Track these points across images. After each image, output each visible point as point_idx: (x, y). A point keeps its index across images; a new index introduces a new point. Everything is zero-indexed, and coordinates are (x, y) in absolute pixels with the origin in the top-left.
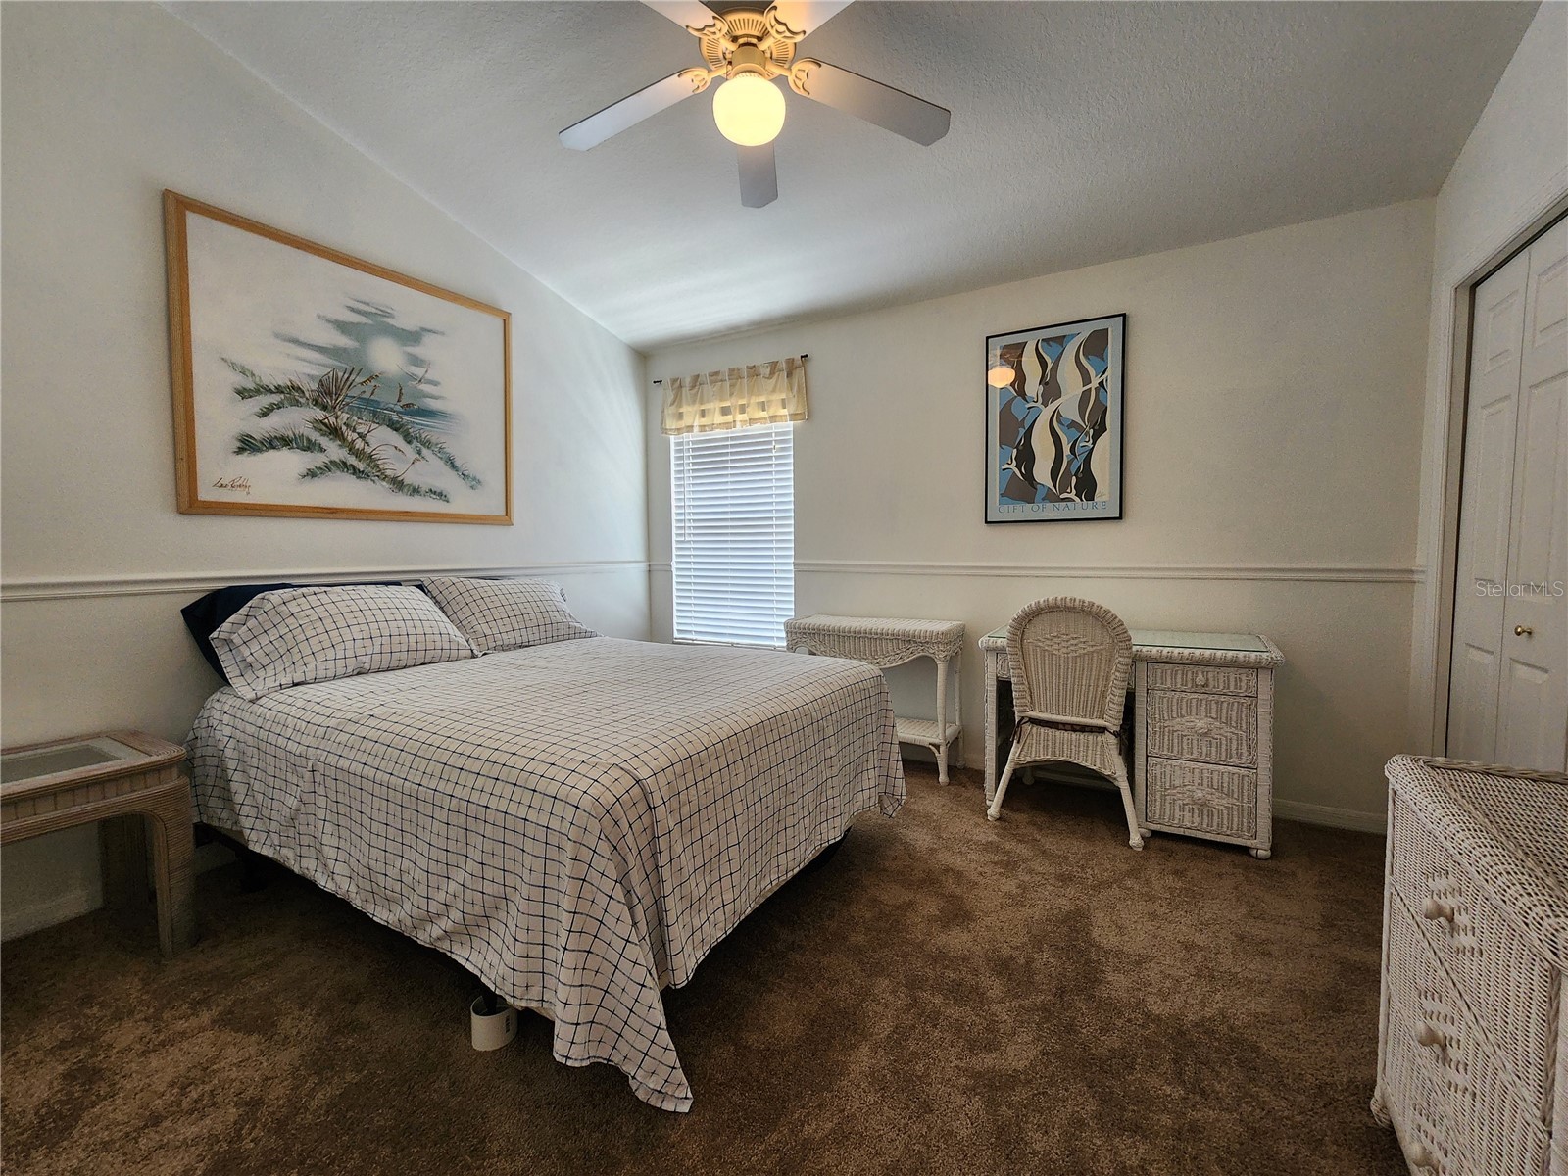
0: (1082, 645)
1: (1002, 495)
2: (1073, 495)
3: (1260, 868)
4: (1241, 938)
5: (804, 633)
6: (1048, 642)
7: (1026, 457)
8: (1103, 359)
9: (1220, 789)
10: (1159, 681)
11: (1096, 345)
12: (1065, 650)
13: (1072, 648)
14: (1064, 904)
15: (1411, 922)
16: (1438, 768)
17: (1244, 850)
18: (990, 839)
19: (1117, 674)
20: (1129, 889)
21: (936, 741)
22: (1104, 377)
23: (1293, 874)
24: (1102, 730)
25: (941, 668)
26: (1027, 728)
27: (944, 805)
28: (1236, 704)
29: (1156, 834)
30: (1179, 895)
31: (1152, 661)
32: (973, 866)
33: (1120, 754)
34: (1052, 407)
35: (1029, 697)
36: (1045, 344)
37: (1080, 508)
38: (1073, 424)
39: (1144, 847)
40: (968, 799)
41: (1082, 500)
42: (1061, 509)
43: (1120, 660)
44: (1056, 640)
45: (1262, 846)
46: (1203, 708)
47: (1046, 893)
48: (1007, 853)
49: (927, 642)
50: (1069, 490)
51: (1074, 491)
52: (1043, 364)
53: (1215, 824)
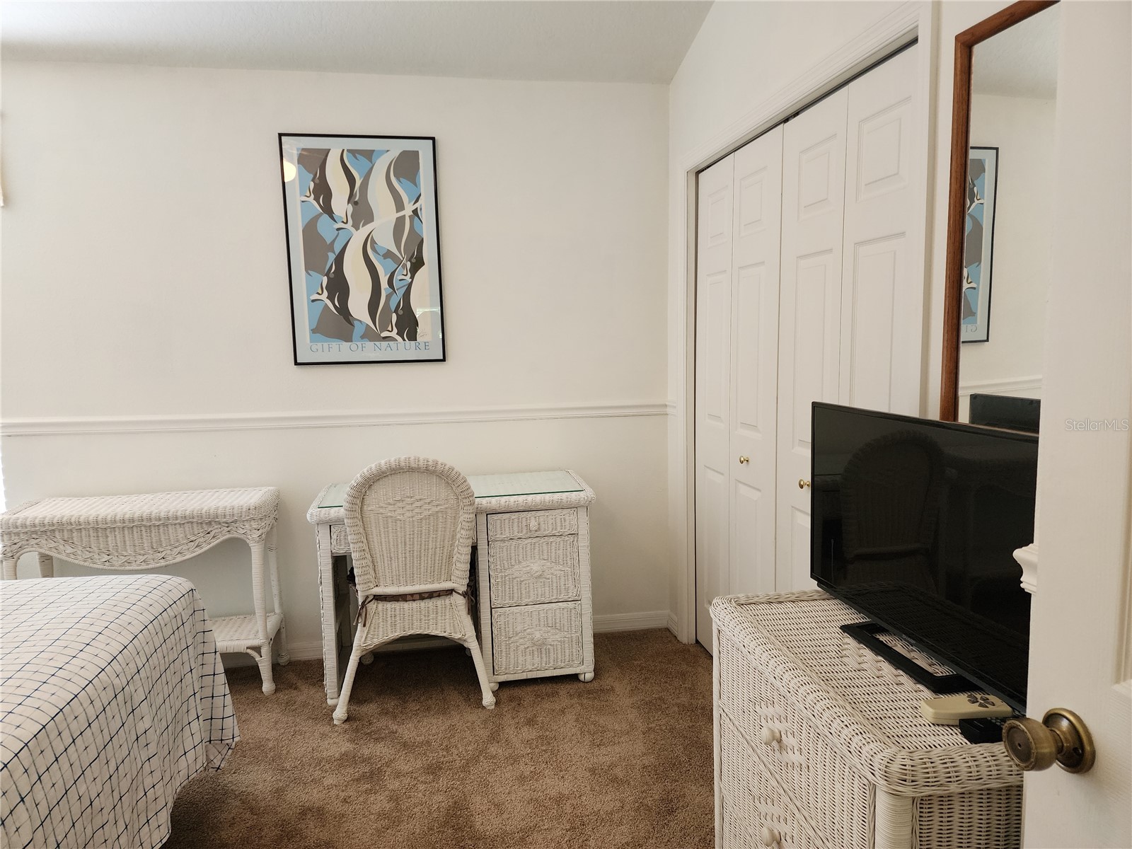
0: (426, 507)
1: (314, 331)
2: (394, 334)
3: (589, 692)
4: (593, 771)
5: (35, 532)
6: (391, 508)
7: (338, 287)
8: (416, 185)
9: (554, 627)
10: (499, 532)
11: (406, 167)
12: (410, 514)
13: (417, 510)
14: (440, 801)
15: (741, 739)
16: (742, 605)
17: (574, 677)
18: (343, 750)
19: (463, 532)
20: (494, 757)
21: (256, 643)
22: (417, 205)
23: (612, 689)
24: (450, 592)
25: (256, 551)
26: (372, 606)
27: (276, 723)
28: (562, 542)
29: (503, 685)
30: (537, 746)
31: (490, 513)
32: (333, 792)
33: (468, 614)
34: (364, 231)
35: (372, 572)
36: (350, 155)
37: (403, 348)
38: (388, 255)
39: (497, 704)
40: (305, 705)
41: (404, 340)
42: (383, 349)
43: (465, 517)
44: (400, 504)
45: (586, 670)
46: (536, 551)
47: (420, 795)
48: (366, 760)
49: (235, 522)
50: (390, 329)
51: (395, 330)
52: (351, 179)
53: (552, 661)
